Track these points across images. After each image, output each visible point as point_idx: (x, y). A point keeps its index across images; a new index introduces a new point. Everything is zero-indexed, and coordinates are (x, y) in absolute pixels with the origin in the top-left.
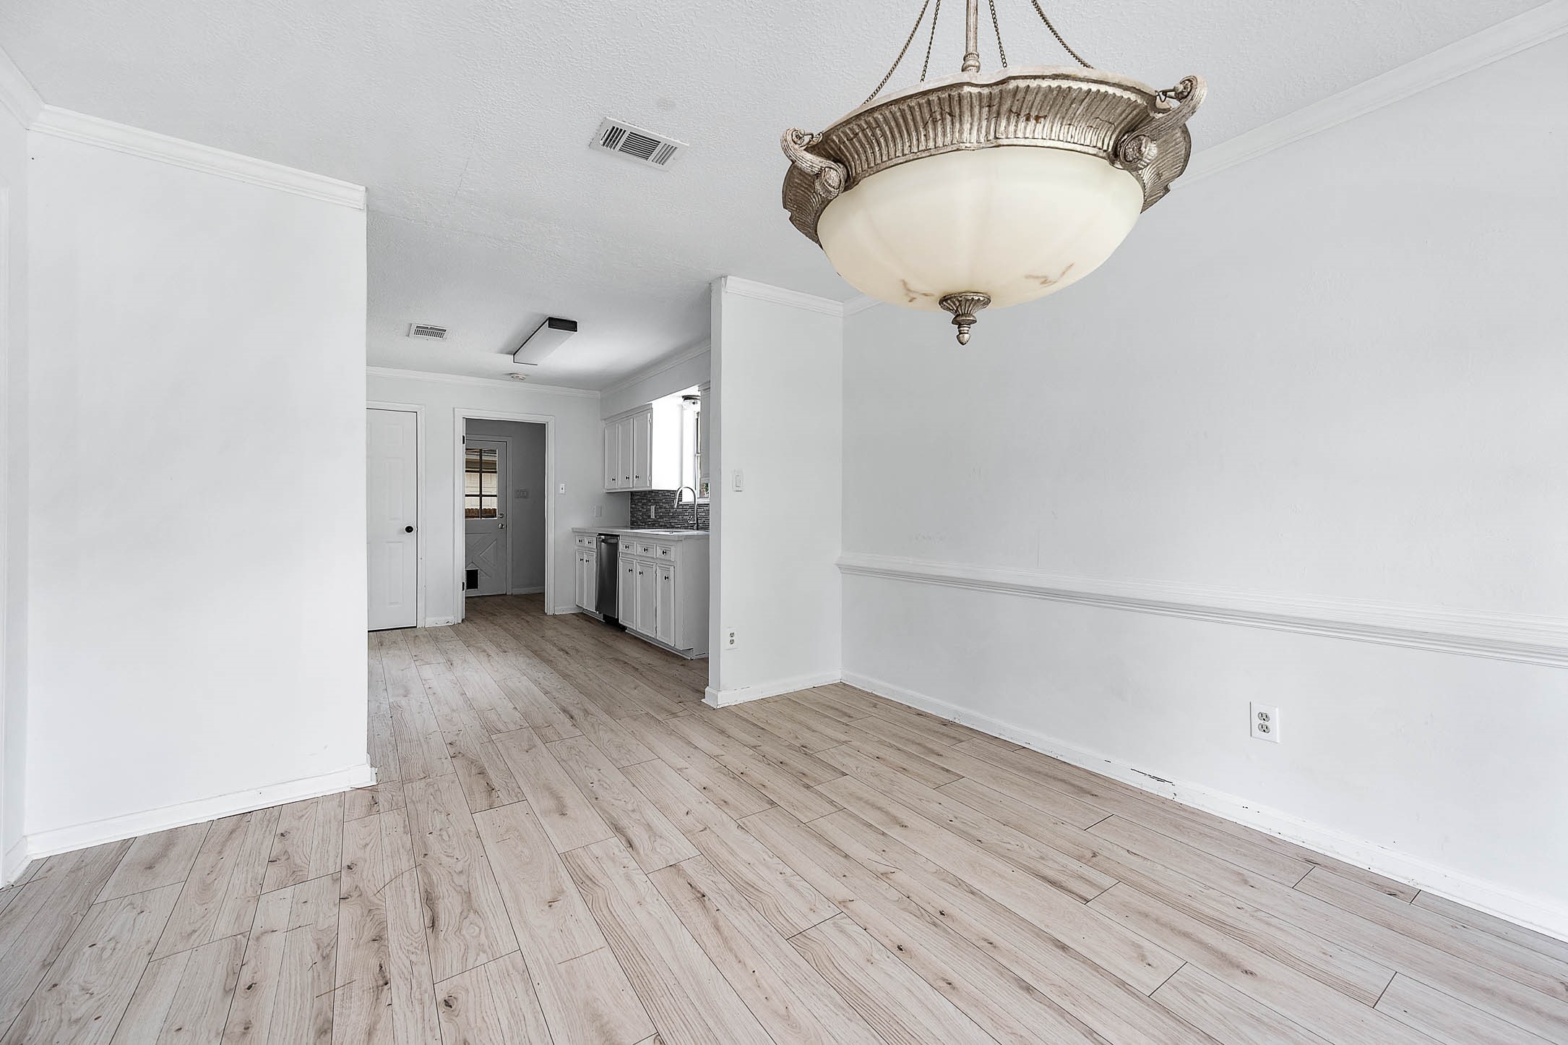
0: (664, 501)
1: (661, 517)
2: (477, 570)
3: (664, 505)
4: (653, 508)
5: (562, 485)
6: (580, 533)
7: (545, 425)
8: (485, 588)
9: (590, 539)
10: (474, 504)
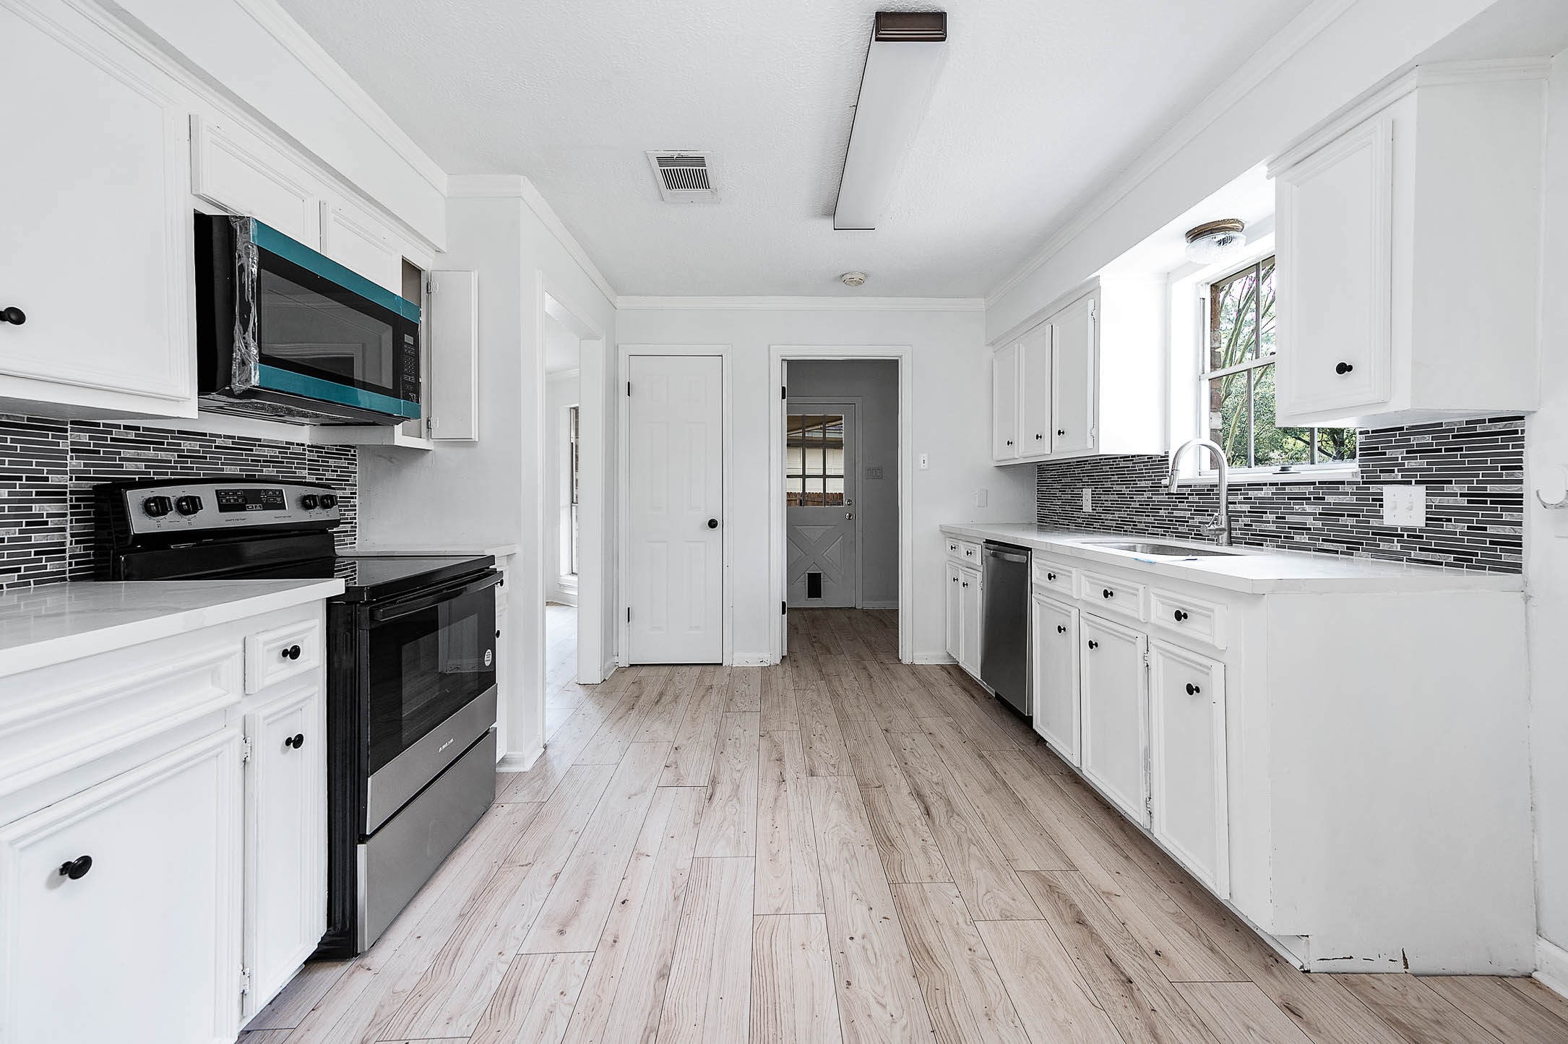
0: (1115, 478)
1: (1107, 511)
2: (820, 574)
3: (1116, 488)
4: (1087, 493)
5: (924, 456)
6: (952, 536)
7: (897, 361)
8: (833, 596)
9: (971, 547)
10: (796, 487)
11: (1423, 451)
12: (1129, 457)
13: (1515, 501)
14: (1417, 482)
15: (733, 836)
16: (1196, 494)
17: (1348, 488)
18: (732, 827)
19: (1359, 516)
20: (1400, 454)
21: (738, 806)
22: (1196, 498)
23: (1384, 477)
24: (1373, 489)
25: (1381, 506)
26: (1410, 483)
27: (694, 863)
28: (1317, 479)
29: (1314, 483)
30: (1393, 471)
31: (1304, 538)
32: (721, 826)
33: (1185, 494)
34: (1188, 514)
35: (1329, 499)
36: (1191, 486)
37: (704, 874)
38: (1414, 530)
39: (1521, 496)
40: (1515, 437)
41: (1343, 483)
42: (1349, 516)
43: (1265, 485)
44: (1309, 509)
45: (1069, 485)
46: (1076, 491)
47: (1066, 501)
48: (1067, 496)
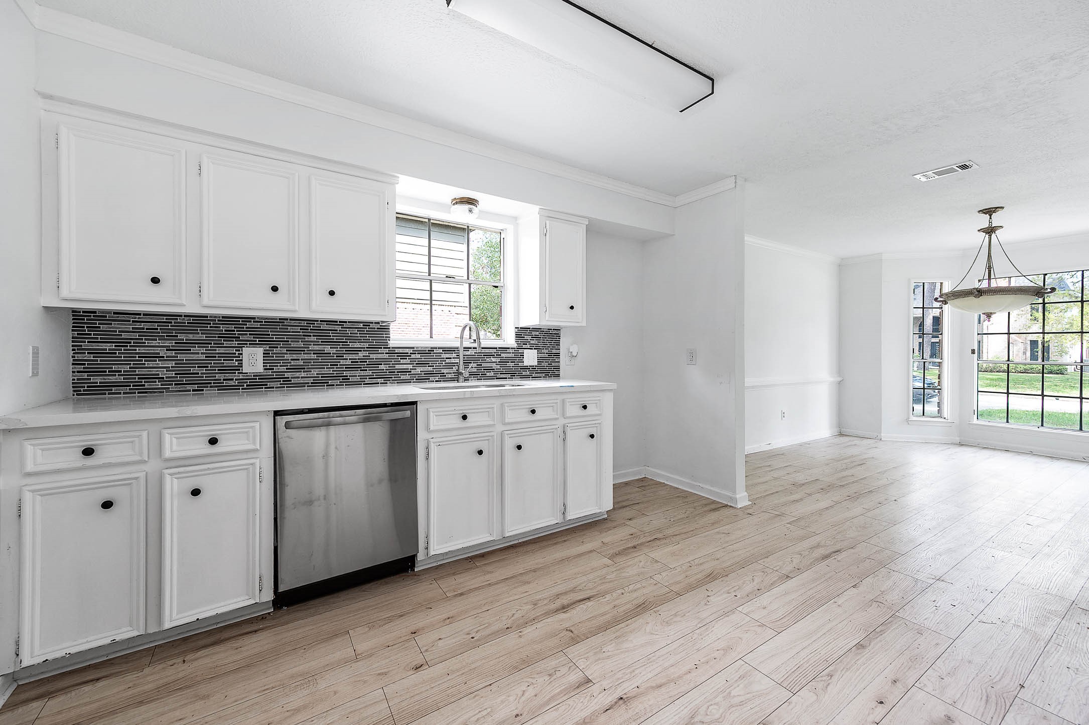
11: (536, 337)
12: (337, 322)
13: (558, 355)
14: (535, 349)
15: (741, 686)
16: (418, 353)
17: (511, 351)
18: (732, 694)
19: (515, 362)
20: (529, 338)
21: (702, 711)
22: (418, 356)
23: (524, 346)
24: (520, 351)
25: (523, 358)
26: (532, 349)
27: (798, 689)
28: (498, 346)
29: (497, 348)
30: (527, 344)
31: (492, 374)
32: (741, 704)
33: (408, 353)
34: (410, 367)
35: (503, 355)
36: (414, 348)
37: (795, 676)
38: (534, 366)
39: (559, 353)
40: (558, 336)
41: (509, 348)
42: (511, 362)
43: (471, 348)
44: (494, 360)
45: (201, 343)
46: (222, 350)
47: (191, 362)
48: (195, 357)
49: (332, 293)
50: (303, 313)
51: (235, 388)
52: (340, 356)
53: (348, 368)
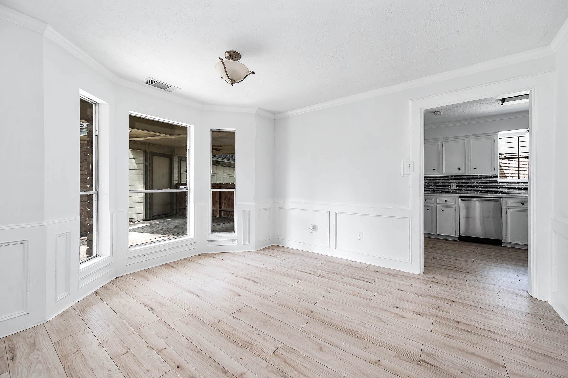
33: (506, 184)
34: (507, 188)
45: (442, 182)
46: (446, 183)
47: (439, 186)
48: (440, 185)
49: (475, 168)
50: (467, 174)
51: (449, 192)
52: (479, 185)
53: (482, 188)
